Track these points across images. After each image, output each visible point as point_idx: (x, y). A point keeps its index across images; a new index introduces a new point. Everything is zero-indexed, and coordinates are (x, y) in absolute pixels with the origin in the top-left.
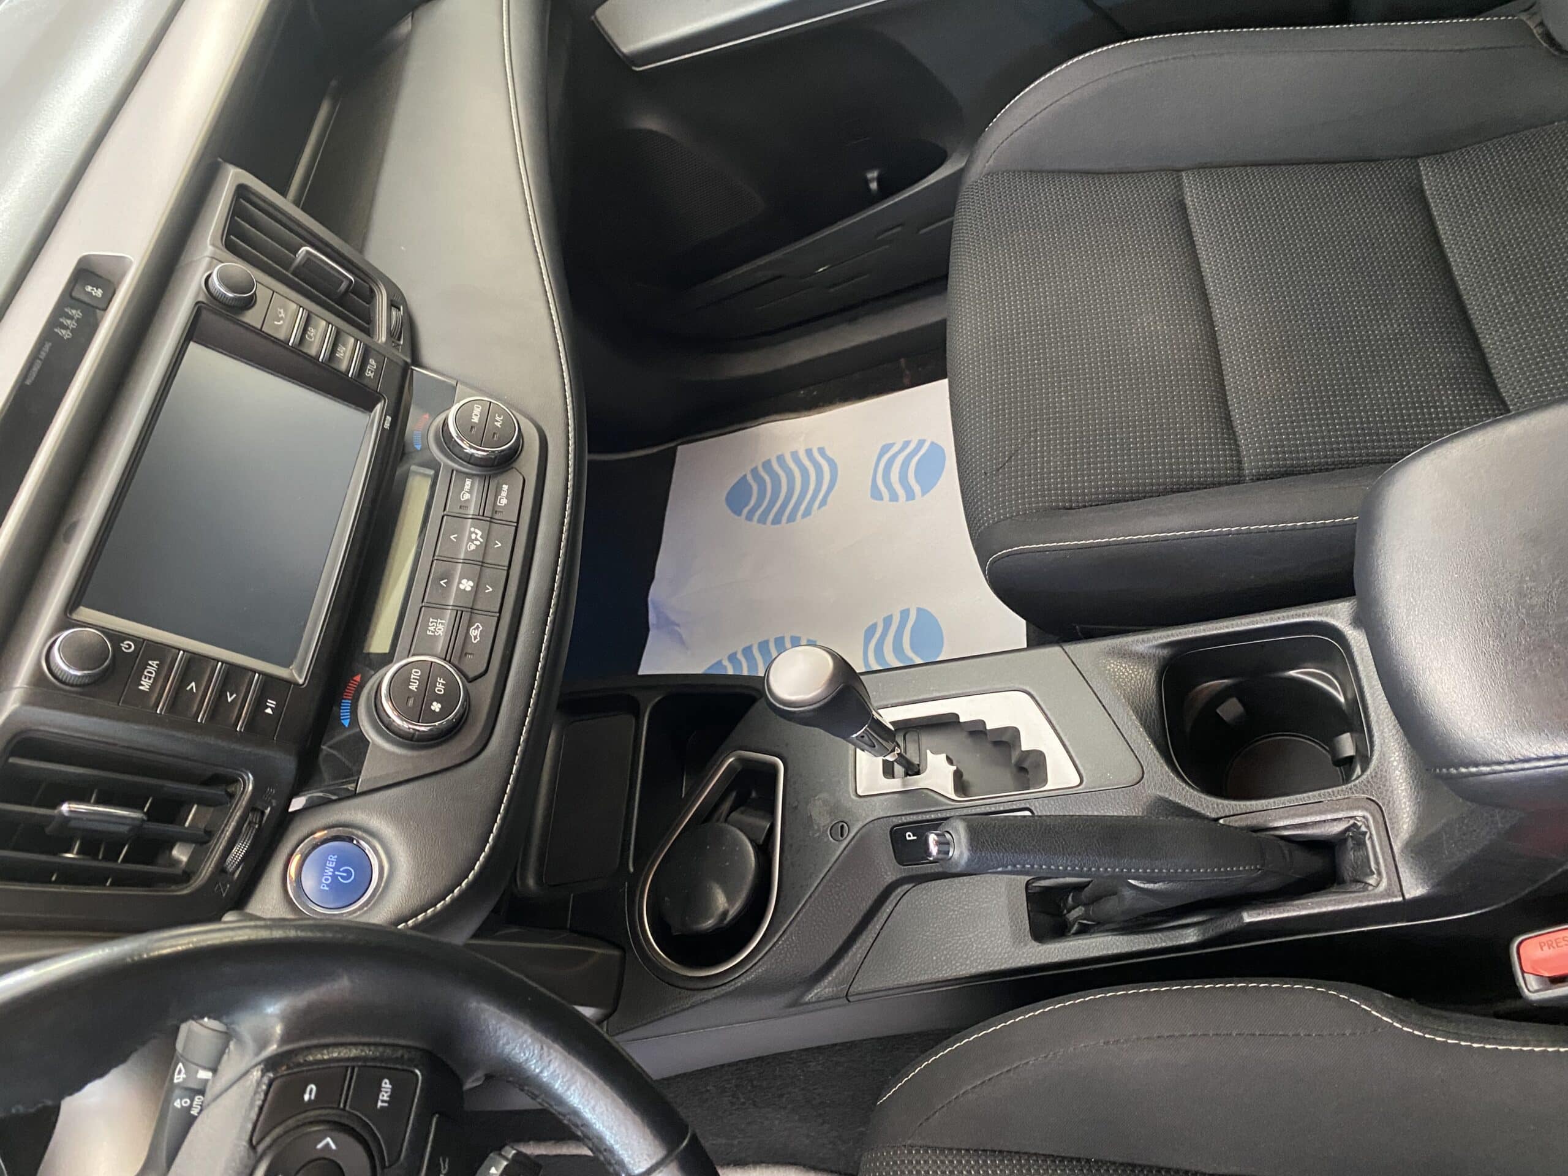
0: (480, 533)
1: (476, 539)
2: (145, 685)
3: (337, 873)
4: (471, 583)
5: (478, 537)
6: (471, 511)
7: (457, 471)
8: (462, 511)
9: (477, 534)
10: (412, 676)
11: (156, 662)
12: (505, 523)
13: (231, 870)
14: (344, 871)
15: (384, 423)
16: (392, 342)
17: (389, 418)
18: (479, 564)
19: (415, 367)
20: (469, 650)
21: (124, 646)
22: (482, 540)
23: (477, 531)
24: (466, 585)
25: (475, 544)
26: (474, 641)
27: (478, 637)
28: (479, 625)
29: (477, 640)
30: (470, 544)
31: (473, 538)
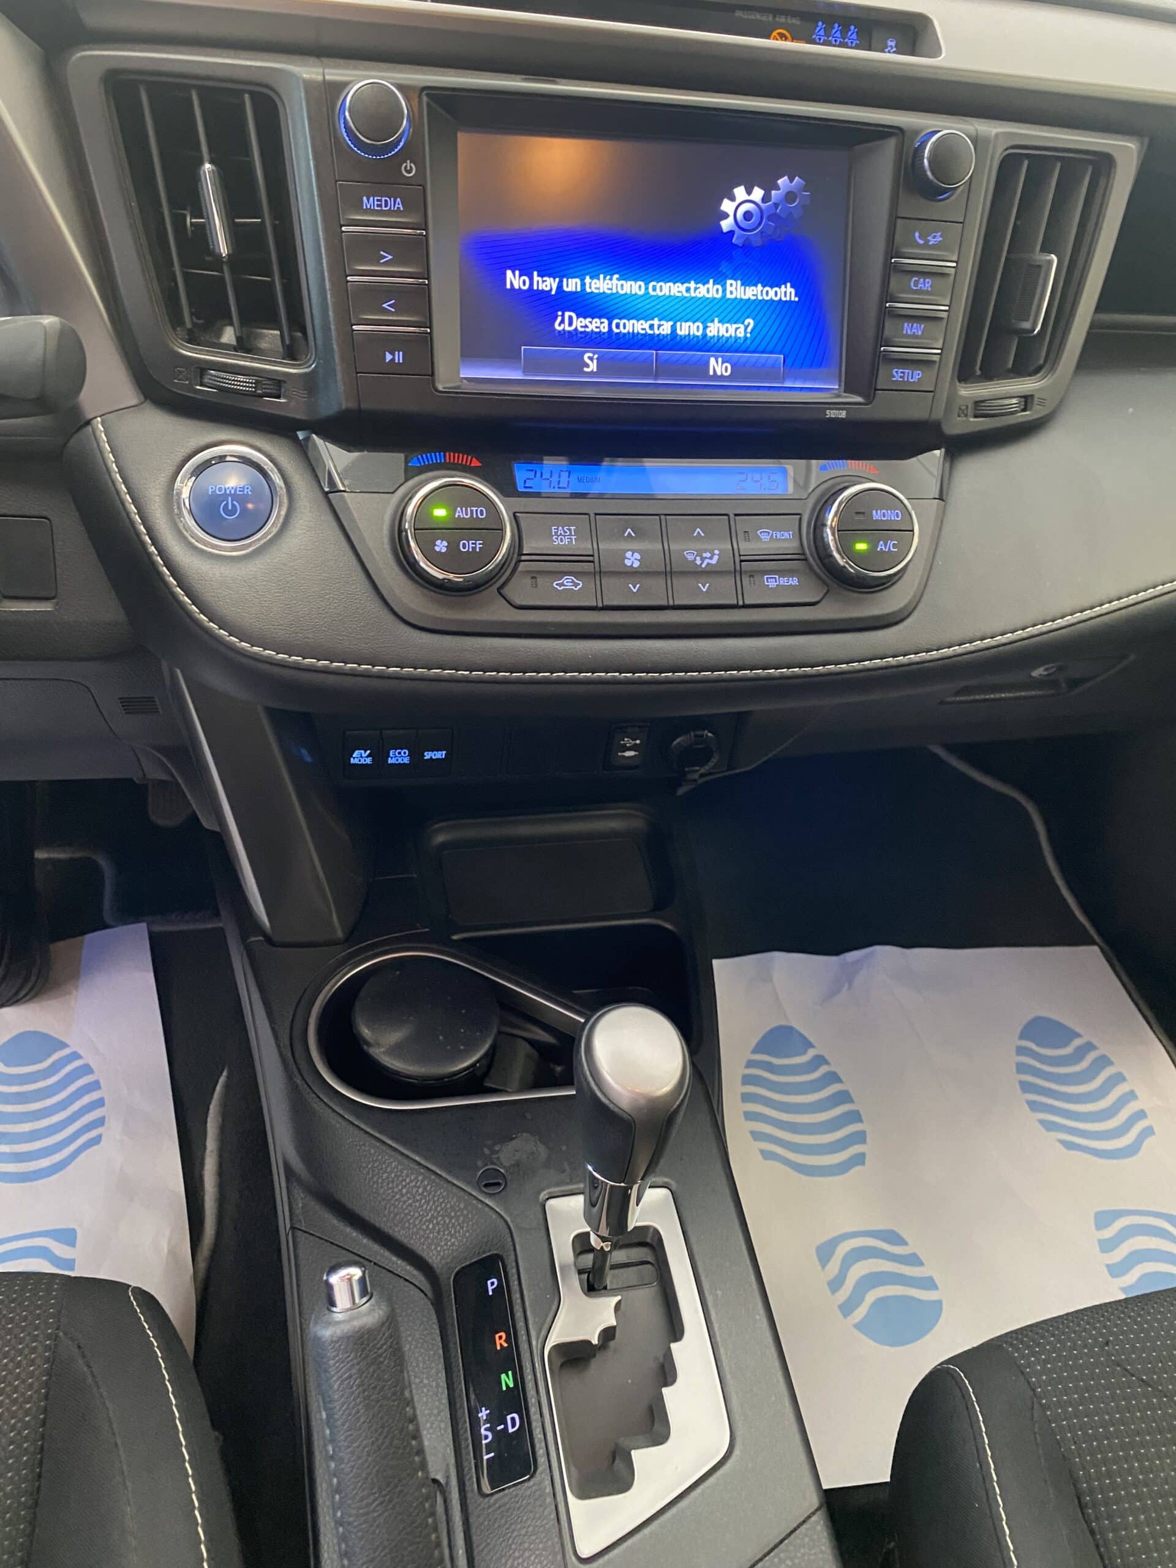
0: (714, 561)
1: (703, 559)
2: (368, 203)
3: (230, 499)
4: (636, 564)
5: (707, 561)
6: (746, 547)
7: (800, 520)
8: (741, 535)
9: (711, 558)
10: (474, 509)
11: (401, 206)
12: (740, 590)
13: (206, 380)
14: (233, 505)
15: (830, 409)
16: (967, 407)
17: (843, 414)
18: (668, 569)
19: (947, 452)
20: (540, 580)
21: (407, 166)
22: (703, 566)
23: (716, 558)
24: (633, 559)
25: (695, 559)
26: (554, 584)
27: (562, 587)
28: (580, 586)
29: (557, 587)
30: (694, 554)
31: (705, 555)
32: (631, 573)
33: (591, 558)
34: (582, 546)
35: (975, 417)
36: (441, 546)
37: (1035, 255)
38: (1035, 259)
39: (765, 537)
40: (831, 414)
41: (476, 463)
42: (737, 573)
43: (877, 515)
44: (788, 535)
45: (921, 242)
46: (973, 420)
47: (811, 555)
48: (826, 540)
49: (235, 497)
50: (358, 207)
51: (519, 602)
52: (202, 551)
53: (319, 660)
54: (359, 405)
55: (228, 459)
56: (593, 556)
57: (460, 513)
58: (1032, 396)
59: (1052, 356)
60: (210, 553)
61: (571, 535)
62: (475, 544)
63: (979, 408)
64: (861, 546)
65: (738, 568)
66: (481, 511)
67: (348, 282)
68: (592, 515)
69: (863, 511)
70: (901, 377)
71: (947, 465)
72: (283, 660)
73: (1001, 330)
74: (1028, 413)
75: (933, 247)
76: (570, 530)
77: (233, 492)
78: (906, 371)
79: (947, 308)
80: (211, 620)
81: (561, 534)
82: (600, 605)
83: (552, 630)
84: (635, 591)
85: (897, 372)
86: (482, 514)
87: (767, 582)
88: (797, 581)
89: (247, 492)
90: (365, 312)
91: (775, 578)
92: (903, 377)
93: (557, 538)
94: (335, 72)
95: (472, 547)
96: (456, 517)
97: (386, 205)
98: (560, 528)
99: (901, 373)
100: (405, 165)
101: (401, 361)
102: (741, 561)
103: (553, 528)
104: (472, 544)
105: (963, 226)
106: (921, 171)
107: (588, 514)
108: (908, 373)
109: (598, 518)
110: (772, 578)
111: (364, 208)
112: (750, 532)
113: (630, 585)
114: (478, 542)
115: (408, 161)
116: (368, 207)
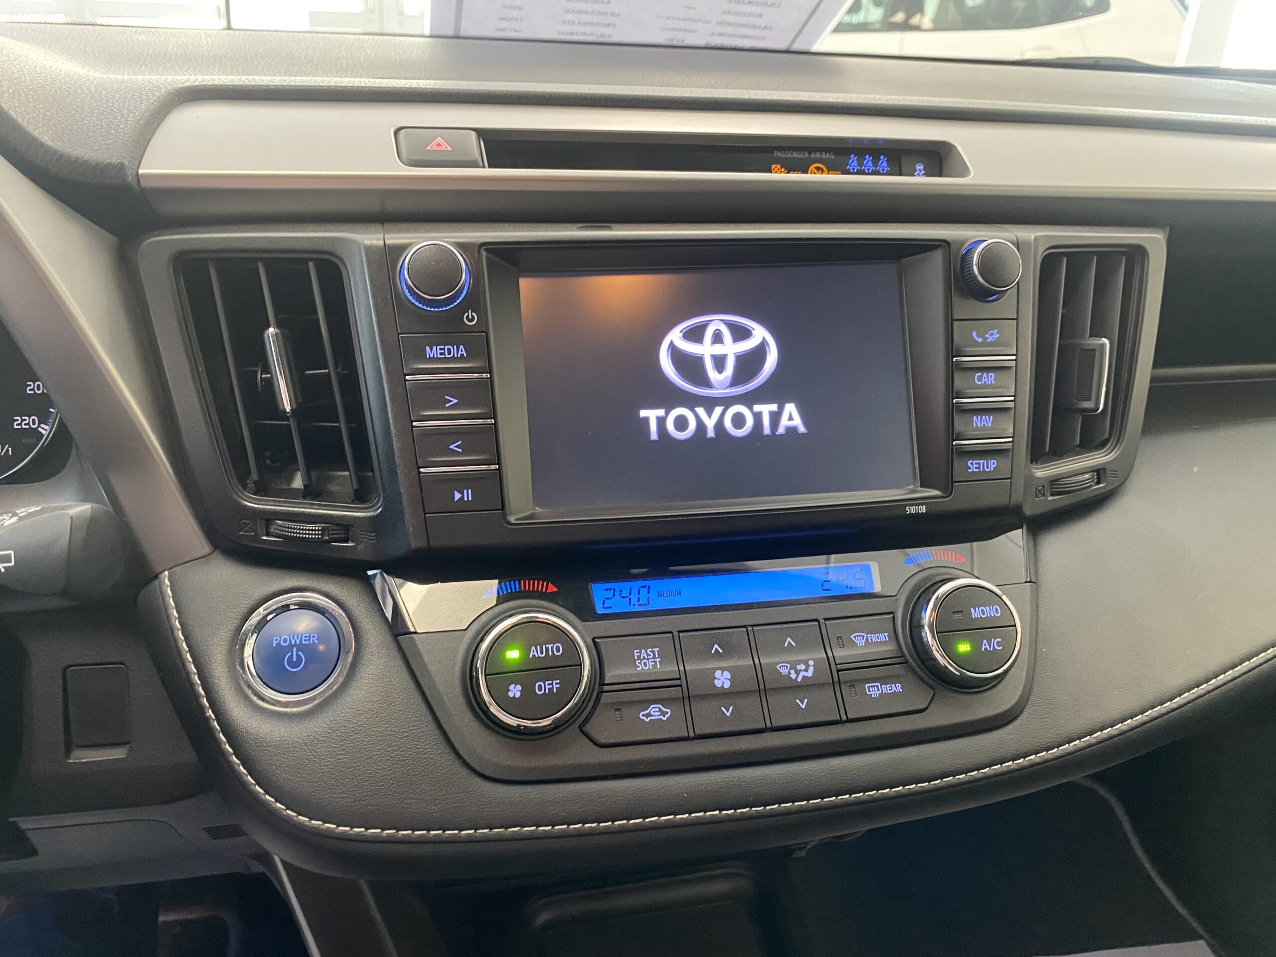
0: (809, 674)
1: (798, 672)
2: (433, 352)
4: (727, 685)
5: (802, 674)
6: (841, 654)
7: (894, 617)
8: (834, 641)
9: (806, 670)
10: (550, 646)
11: (464, 352)
12: (841, 704)
13: (273, 531)
14: (298, 656)
15: (912, 505)
16: (1043, 487)
17: (923, 509)
18: (762, 687)
19: (1028, 529)
20: (625, 712)
21: (468, 315)
23: (811, 669)
24: (722, 679)
25: (789, 673)
26: (640, 715)
27: (650, 718)
28: (669, 715)
29: (644, 718)
30: (787, 667)
31: (799, 667)
32: (723, 695)
33: (677, 682)
34: (668, 669)
35: (1052, 495)
36: (515, 691)
37: (1086, 341)
38: (1089, 345)
39: (860, 642)
40: (911, 510)
41: (552, 588)
42: (836, 684)
43: (976, 613)
44: (884, 637)
45: (980, 340)
46: (1050, 498)
47: (911, 656)
48: (925, 640)
49: (301, 647)
50: (422, 357)
51: (603, 741)
52: (264, 710)
53: (383, 830)
54: (429, 544)
55: (292, 607)
56: (680, 679)
57: (534, 652)
58: (1105, 469)
59: (1117, 427)
60: (273, 711)
61: (654, 657)
62: (552, 684)
63: (1055, 484)
64: (964, 648)
65: (836, 679)
66: (558, 648)
67: (414, 427)
68: (676, 633)
69: (960, 610)
70: (976, 468)
71: (1031, 544)
72: (345, 832)
73: (1063, 410)
74: (1102, 485)
75: (992, 344)
76: (653, 652)
77: (298, 642)
78: (981, 462)
79: (1012, 398)
80: (267, 792)
81: (644, 658)
82: (692, 734)
83: (641, 769)
84: (728, 714)
85: (972, 464)
86: (558, 651)
87: (870, 691)
88: (901, 688)
89: (313, 640)
90: (432, 456)
91: (877, 686)
92: (979, 468)
93: (640, 663)
94: (394, 239)
95: (549, 689)
96: (531, 656)
97: (449, 353)
98: (643, 651)
99: (976, 464)
100: (467, 314)
101: (470, 499)
102: (838, 671)
103: (635, 651)
104: (549, 684)
105: (1017, 323)
106: (972, 277)
107: (671, 632)
108: (983, 463)
109: (682, 636)
110: (874, 686)
111: (428, 357)
112: (843, 637)
113: (723, 708)
114: (554, 682)
115: (470, 311)
116: (432, 356)
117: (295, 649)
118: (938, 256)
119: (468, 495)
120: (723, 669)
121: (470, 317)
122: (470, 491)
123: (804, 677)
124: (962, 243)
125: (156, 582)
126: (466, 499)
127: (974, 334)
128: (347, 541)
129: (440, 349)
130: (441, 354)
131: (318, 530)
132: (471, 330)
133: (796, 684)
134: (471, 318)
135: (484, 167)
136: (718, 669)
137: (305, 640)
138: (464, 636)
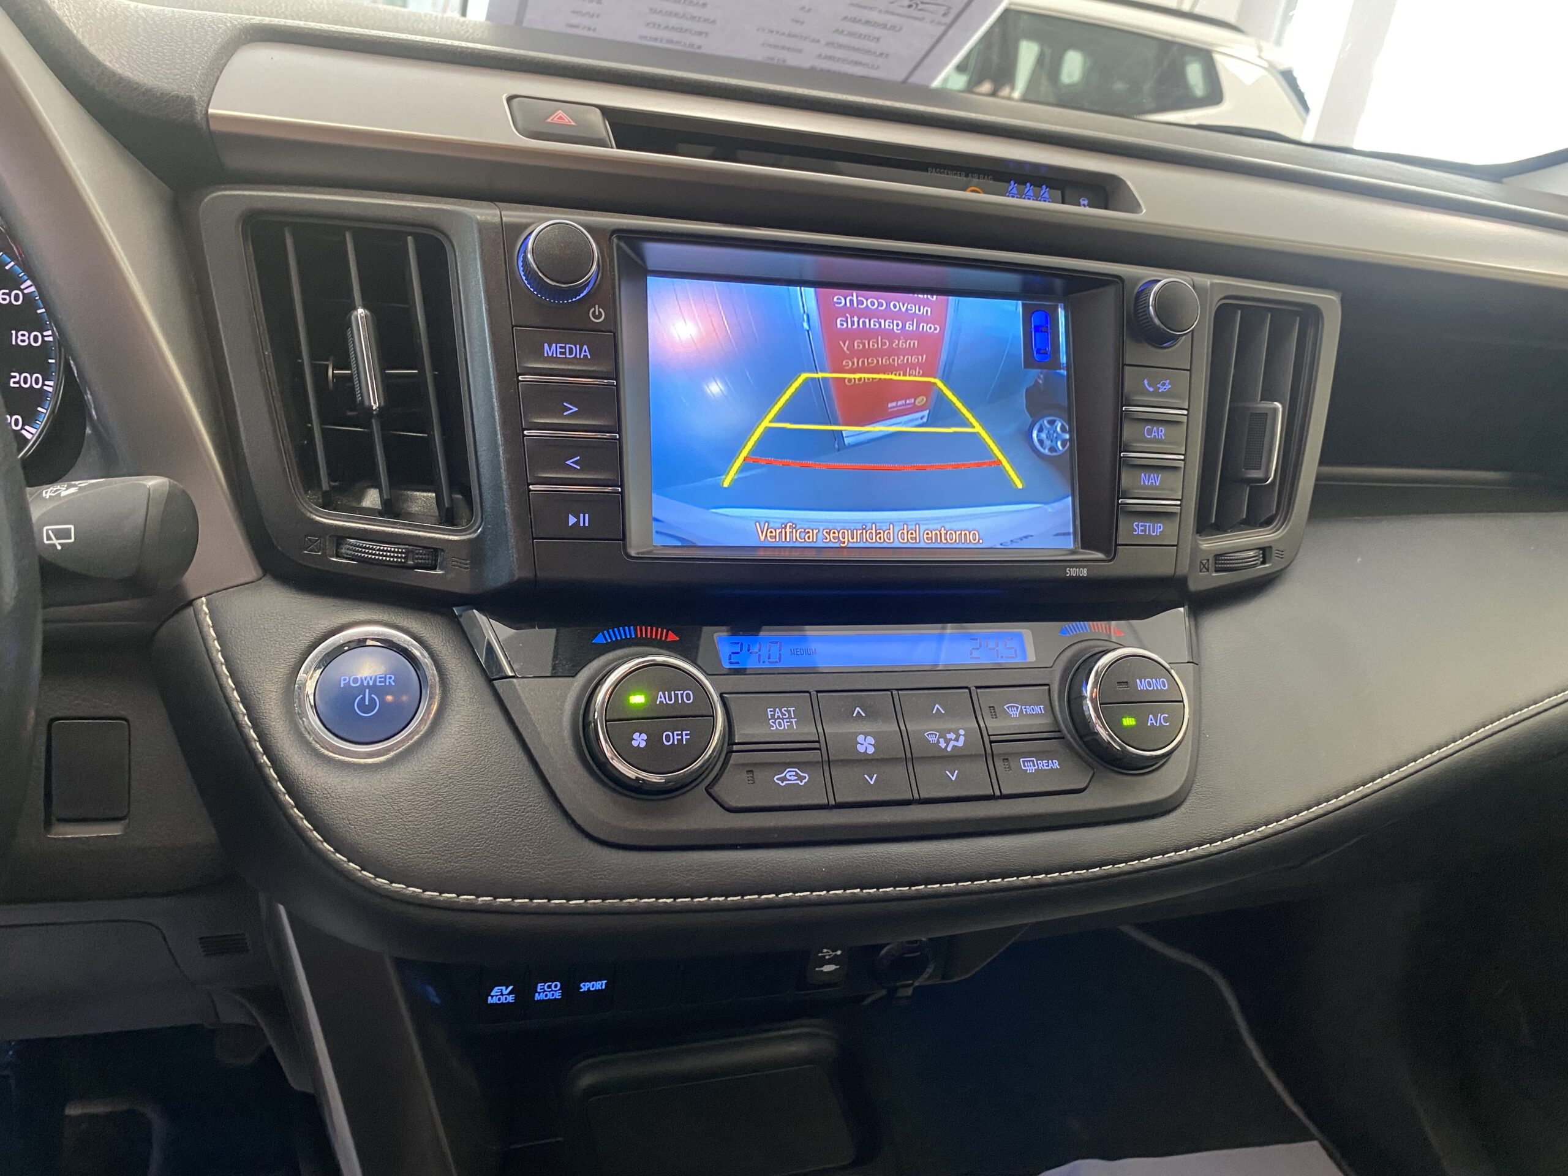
0: (960, 744)
1: (947, 742)
2: (550, 350)
4: (871, 750)
5: (952, 743)
6: (994, 725)
7: (1050, 691)
8: (986, 711)
9: (957, 740)
10: (679, 693)
11: (588, 354)
12: (994, 777)
13: (343, 551)
14: (371, 699)
15: (1073, 567)
16: (1208, 560)
17: (1084, 573)
18: (909, 755)
19: (1190, 608)
20: (759, 774)
21: (595, 310)
22: (949, 749)
23: (962, 739)
24: (866, 744)
25: (938, 742)
26: (775, 779)
27: (785, 783)
28: (806, 780)
29: (780, 782)
30: (936, 735)
31: (949, 736)
32: (866, 761)
33: (816, 745)
34: (806, 730)
35: (1216, 571)
36: (639, 740)
37: (1257, 404)
38: (1258, 408)
39: (1014, 713)
40: (1072, 572)
41: (673, 637)
42: (989, 756)
43: (1141, 685)
44: (1039, 709)
45: (1151, 389)
46: (1214, 574)
47: (1069, 732)
48: (1086, 713)
49: (374, 689)
50: (539, 354)
51: (733, 803)
52: (330, 760)
53: (478, 897)
54: (536, 575)
55: (369, 643)
56: (818, 742)
57: (662, 698)
58: (1270, 547)
59: (1285, 501)
60: (339, 761)
61: (790, 717)
62: (681, 735)
63: (1219, 559)
64: (1129, 722)
65: (989, 750)
66: (688, 695)
67: (524, 436)
68: (814, 693)
69: (1125, 680)
70: (1142, 531)
71: (1193, 623)
72: (432, 899)
73: (1231, 480)
74: (1267, 565)
75: (1163, 395)
76: (789, 712)
77: (371, 684)
78: (1148, 524)
79: (1182, 457)
80: (337, 850)
81: (779, 718)
82: (832, 802)
83: (775, 838)
84: (872, 783)
85: (1137, 526)
86: (688, 699)
87: (1025, 766)
88: (1059, 765)
89: (390, 682)
90: (544, 470)
91: (1033, 761)
92: (1144, 531)
93: (774, 723)
94: (513, 215)
95: (678, 739)
96: (658, 703)
97: (571, 353)
98: (777, 710)
99: (1142, 526)
100: (593, 309)
101: (587, 525)
102: (991, 742)
103: (769, 710)
104: (678, 735)
105: (1190, 374)
106: (1147, 318)
107: (807, 692)
108: (1150, 526)
109: (820, 696)
110: (1030, 761)
111: (546, 355)
112: (996, 706)
113: (866, 776)
114: (684, 733)
115: (597, 306)
116: (550, 355)
117: (367, 691)
118: (1110, 293)
119: (585, 520)
120: (866, 734)
121: (597, 313)
122: (587, 515)
123: (954, 746)
124: (1139, 280)
125: (191, 610)
126: (582, 525)
127: (1146, 382)
128: (434, 569)
129: (561, 347)
130: (561, 353)
131: (401, 553)
132: (596, 329)
133: (946, 754)
134: (597, 315)
135: (612, 148)
136: (861, 733)
137: (380, 682)
138: (572, 683)
